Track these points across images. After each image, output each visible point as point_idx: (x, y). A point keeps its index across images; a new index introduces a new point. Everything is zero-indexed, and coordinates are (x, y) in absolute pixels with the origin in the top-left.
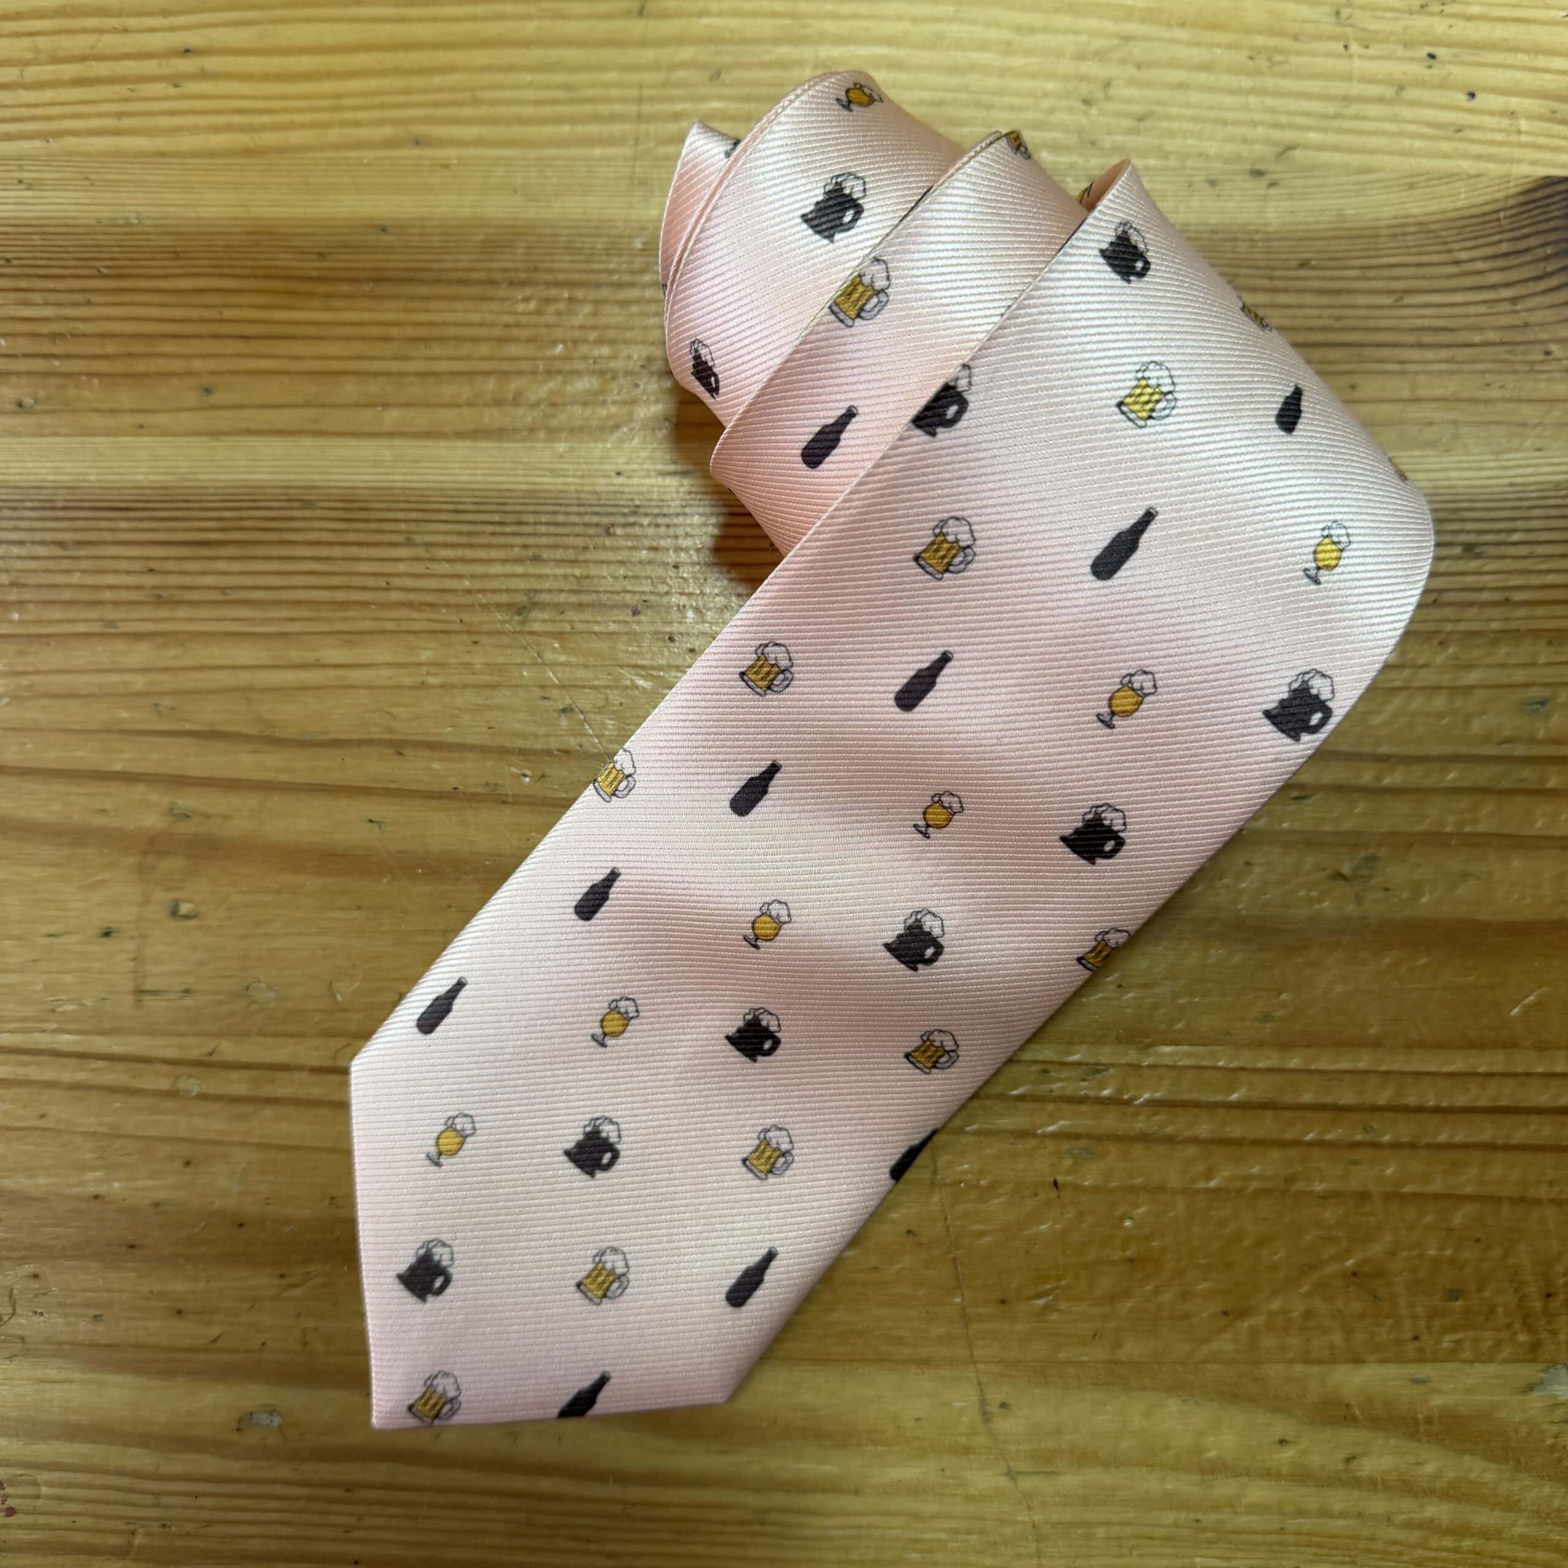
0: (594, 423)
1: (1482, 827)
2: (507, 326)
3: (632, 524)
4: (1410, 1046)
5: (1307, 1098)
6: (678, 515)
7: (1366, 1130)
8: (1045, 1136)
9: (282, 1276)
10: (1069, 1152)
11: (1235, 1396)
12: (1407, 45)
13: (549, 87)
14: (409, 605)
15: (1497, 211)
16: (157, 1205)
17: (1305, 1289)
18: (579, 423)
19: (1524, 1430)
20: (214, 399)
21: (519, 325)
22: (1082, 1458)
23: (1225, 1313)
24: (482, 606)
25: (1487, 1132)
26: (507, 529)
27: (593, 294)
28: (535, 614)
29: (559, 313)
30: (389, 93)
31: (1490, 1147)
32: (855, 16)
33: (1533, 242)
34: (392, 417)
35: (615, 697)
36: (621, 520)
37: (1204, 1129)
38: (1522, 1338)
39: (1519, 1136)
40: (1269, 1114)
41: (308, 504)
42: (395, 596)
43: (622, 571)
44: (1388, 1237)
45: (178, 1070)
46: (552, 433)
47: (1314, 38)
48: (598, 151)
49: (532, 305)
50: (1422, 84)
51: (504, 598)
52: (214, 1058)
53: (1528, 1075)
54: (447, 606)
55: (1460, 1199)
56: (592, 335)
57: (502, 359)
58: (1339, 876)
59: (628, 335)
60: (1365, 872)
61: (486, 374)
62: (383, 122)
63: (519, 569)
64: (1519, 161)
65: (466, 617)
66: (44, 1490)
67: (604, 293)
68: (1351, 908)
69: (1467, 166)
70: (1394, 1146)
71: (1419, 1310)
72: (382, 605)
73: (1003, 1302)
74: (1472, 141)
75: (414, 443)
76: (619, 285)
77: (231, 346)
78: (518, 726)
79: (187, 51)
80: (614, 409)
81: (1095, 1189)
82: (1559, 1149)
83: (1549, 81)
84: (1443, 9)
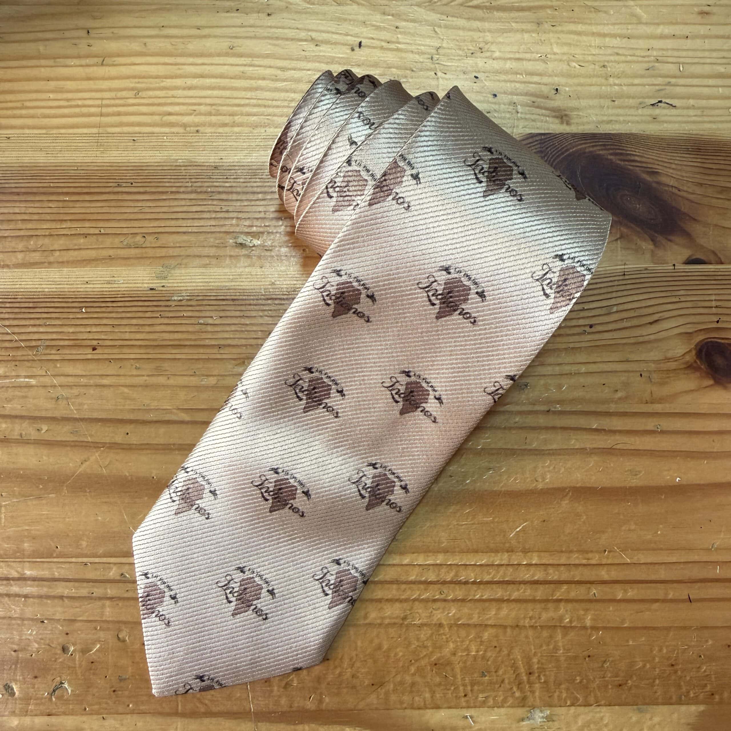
4: (462, 552)
5: (413, 578)
7: (441, 593)
12: (465, 73)
17: (412, 671)
23: (373, 685)
25: (499, 593)
31: (500, 601)
35: (83, 390)
38: (518, 694)
39: (515, 595)
40: (394, 586)
43: (88, 329)
44: (452, 645)
47: (421, 70)
50: (471, 90)
51: (33, 343)
53: (519, 565)
54: (3, 348)
55: (487, 626)
63: (40, 329)
64: (518, 126)
70: (454, 601)
71: (467, 680)
74: (495, 117)
82: (534, 601)
83: (532, 88)
84: (482, 55)
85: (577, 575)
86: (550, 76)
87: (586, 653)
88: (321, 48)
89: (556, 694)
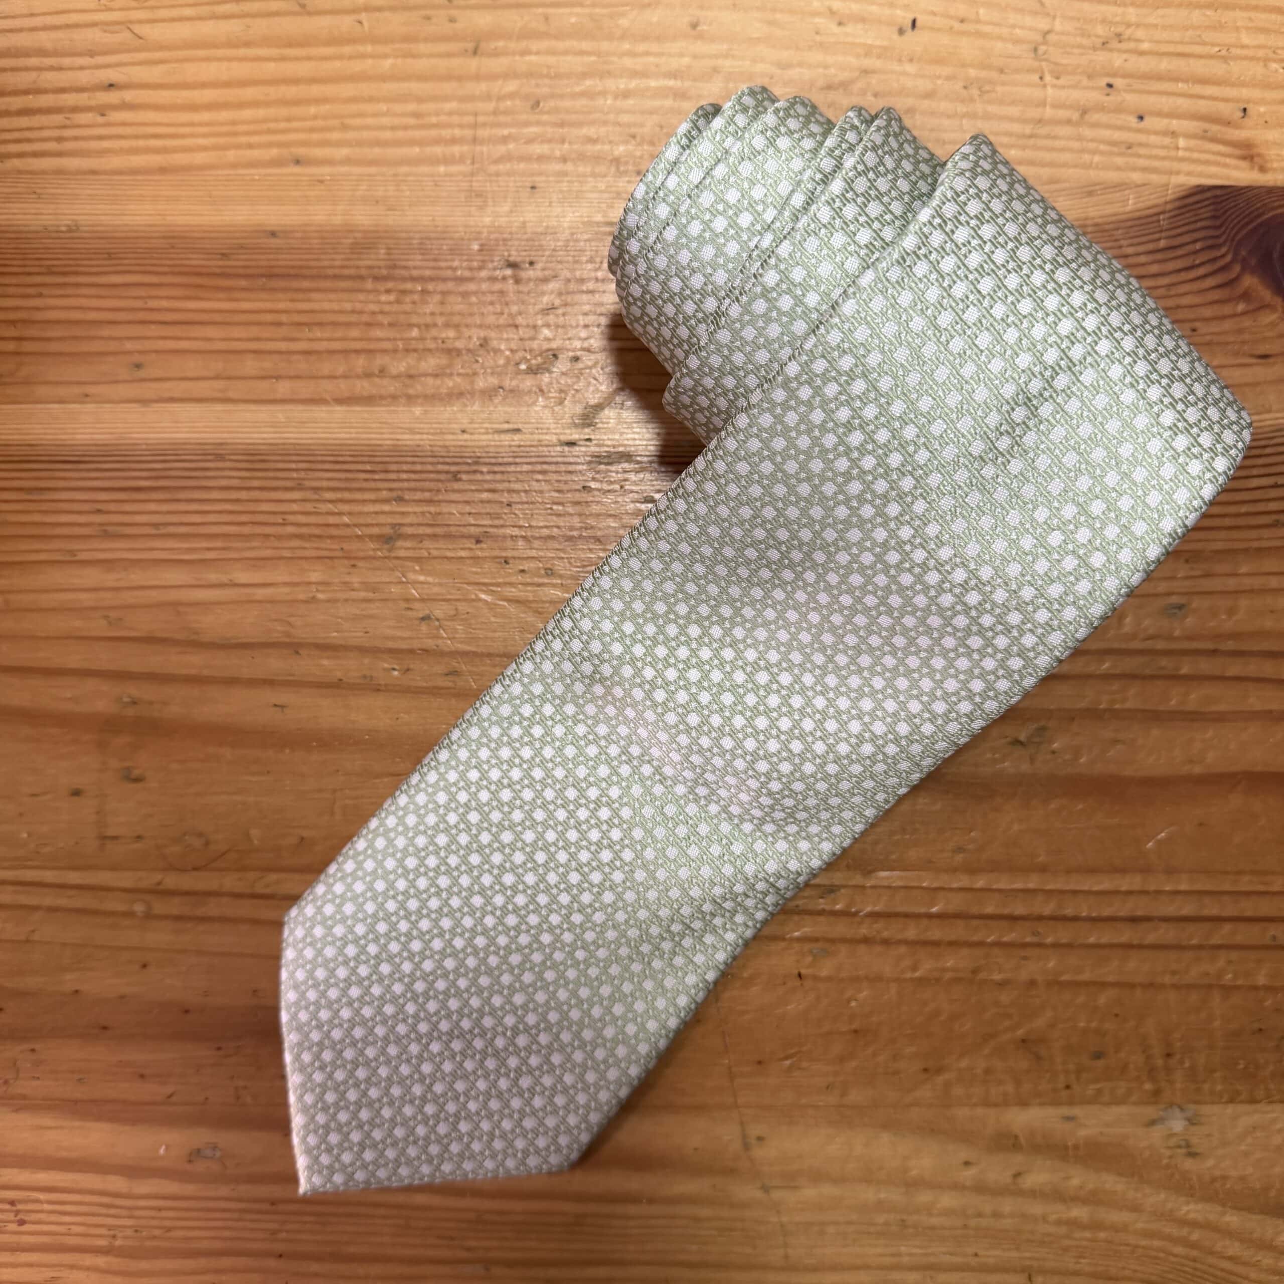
0: (444, 391)
1: (1128, 705)
2: (373, 313)
3: (475, 472)
4: (1069, 872)
5: (990, 910)
6: (510, 464)
7: (1034, 934)
8: (793, 940)
9: (219, 1049)
10: (810, 952)
11: (932, 1130)
12: (1090, 77)
13: (404, 115)
14: (300, 537)
15: (1159, 214)
16: (122, 997)
17: (986, 1051)
18: (430, 391)
19: (1147, 1153)
20: (142, 374)
21: (382, 312)
22: (817, 1176)
23: (926, 1070)
24: (358, 536)
25: (1126, 935)
26: (377, 477)
27: (441, 287)
28: (400, 543)
29: (414, 303)
30: (276, 120)
31: (1129, 946)
32: (647, 54)
33: (1186, 238)
34: (283, 388)
35: (463, 607)
36: (466, 468)
37: (911, 933)
38: (1148, 1086)
39: (1151, 938)
40: (960, 923)
41: (220, 457)
42: (290, 529)
43: (468, 509)
44: (1049, 1014)
45: (132, 896)
46: (411, 399)
47: (1017, 71)
48: (442, 169)
49: (392, 297)
50: (1101, 108)
51: (375, 531)
52: (161, 887)
53: (1158, 892)
54: (331, 537)
55: (1103, 985)
56: (440, 321)
57: (370, 340)
58: (1017, 742)
59: (469, 320)
60: (1037, 740)
61: (357, 352)
62: (270, 145)
63: (386, 508)
64: (1178, 173)
65: (346, 546)
66: (46, 1207)
67: (450, 285)
68: (1025, 767)
69: (1136, 177)
70: (1056, 946)
71: (1071, 1067)
72: (279, 537)
73: (760, 1063)
74: (1139, 156)
75: (301, 408)
76: (462, 280)
77: (153, 331)
78: (389, 632)
79: (111, 85)
80: (458, 380)
81: (829, 979)
82: (1179, 947)
83: (1203, 106)
84: (1120, 46)
85: (1248, 908)
86: (1233, 85)
87: (1256, 1026)
88: (849, 29)
89: (1206, 1087)
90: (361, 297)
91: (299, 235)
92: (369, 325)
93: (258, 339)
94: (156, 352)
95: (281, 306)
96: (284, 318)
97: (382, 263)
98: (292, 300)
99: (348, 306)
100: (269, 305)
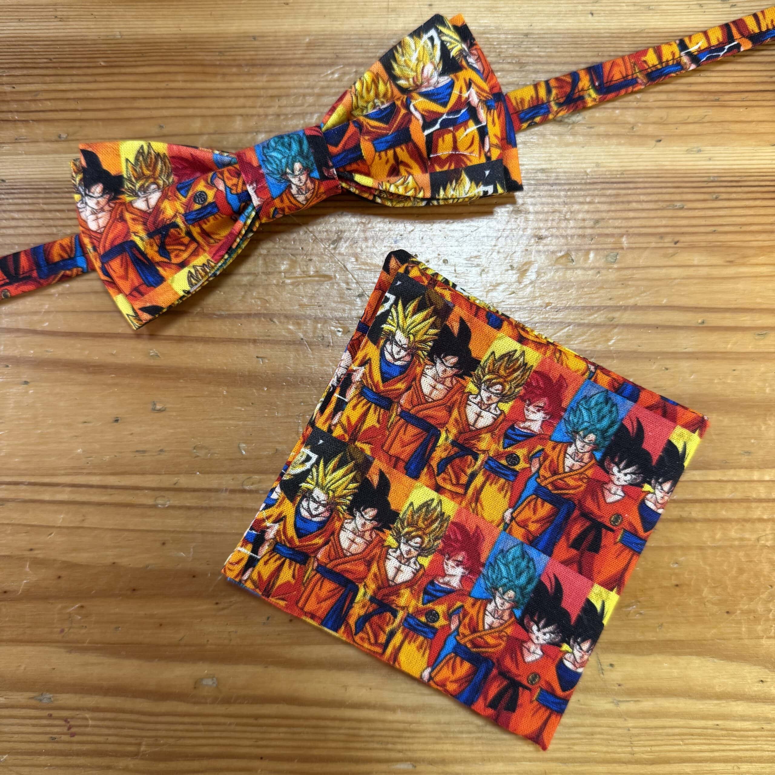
2: (323, 88)
9: (217, 604)
11: (734, 657)
16: (147, 567)
20: (165, 131)
22: (653, 692)
24: (313, 240)
28: (342, 244)
45: (157, 493)
52: (176, 486)
65: (305, 246)
66: (91, 722)
77: (173, 103)
78: (335, 305)
90: (314, 77)
91: (271, 38)
92: (319, 95)
93: (244, 107)
94: (176, 117)
95: (260, 84)
96: (262, 92)
97: (329, 56)
98: (267, 81)
99: (306, 83)
100: (252, 84)
